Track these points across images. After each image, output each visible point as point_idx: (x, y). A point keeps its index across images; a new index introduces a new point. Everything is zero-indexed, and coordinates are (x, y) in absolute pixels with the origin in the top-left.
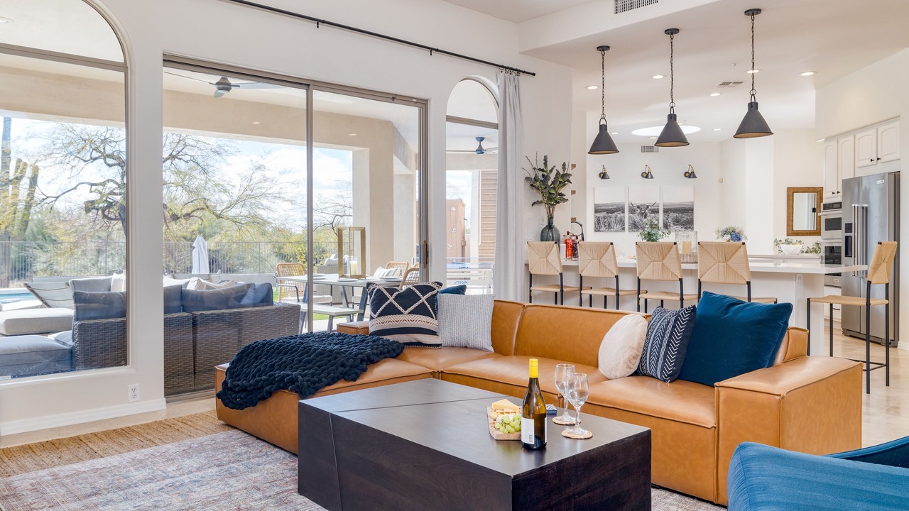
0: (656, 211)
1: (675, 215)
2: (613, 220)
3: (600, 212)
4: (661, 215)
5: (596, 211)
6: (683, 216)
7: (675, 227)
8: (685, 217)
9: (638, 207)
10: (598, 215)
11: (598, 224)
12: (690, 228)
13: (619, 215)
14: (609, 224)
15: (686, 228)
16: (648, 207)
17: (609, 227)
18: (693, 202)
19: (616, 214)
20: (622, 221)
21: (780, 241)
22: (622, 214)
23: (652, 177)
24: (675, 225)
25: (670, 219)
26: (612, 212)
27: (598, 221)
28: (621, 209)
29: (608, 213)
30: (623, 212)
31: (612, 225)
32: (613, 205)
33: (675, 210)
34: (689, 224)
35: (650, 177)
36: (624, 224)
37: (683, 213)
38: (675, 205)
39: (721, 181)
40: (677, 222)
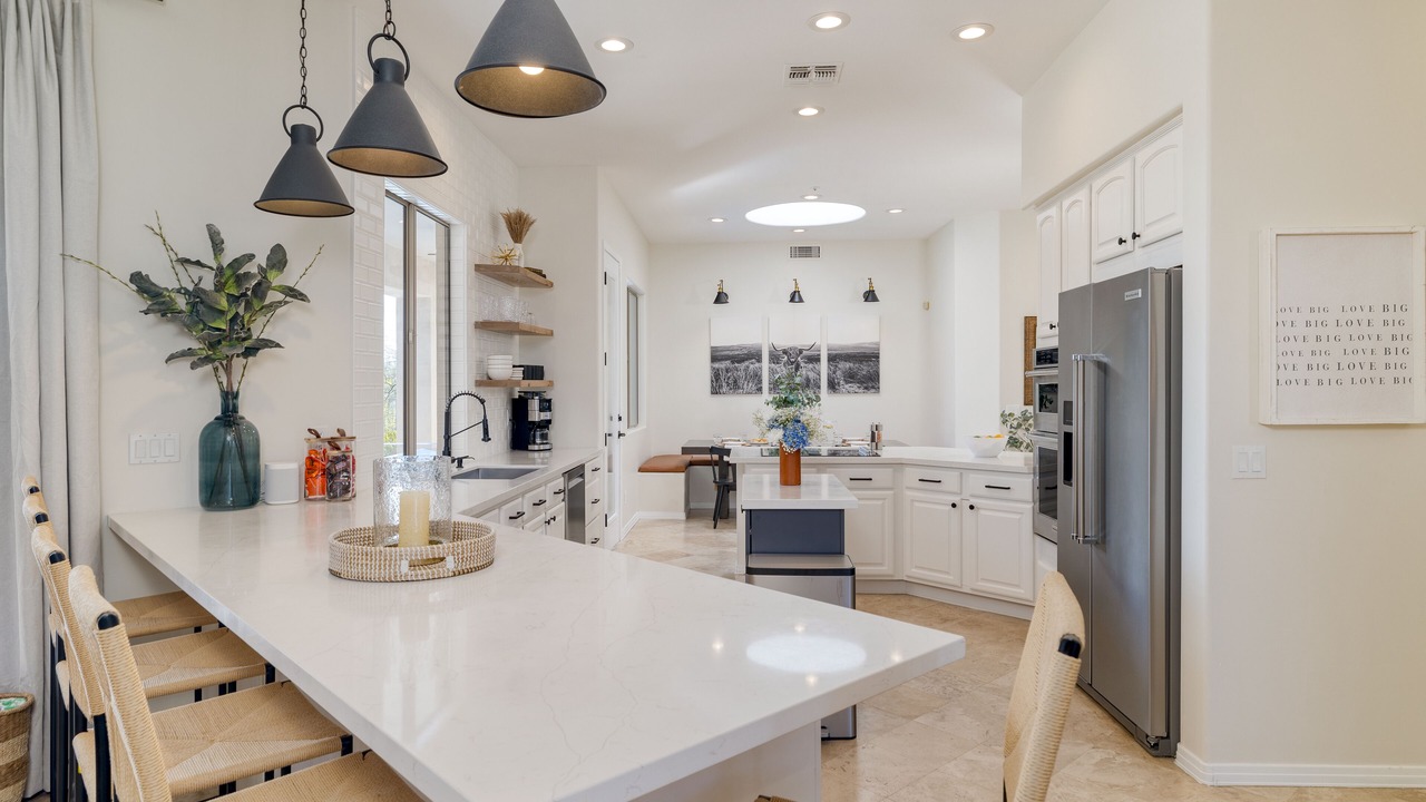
0: (815, 359)
1: (848, 365)
2: (741, 374)
3: (720, 360)
4: (824, 366)
5: (714, 359)
6: (860, 369)
7: (846, 386)
8: (865, 369)
9: (785, 352)
10: (717, 365)
11: (717, 380)
12: (873, 387)
13: (752, 366)
14: (735, 382)
15: (866, 388)
16: (801, 351)
17: (735, 386)
18: (878, 344)
19: (747, 363)
20: (757, 377)
21: (1010, 415)
22: (757, 365)
23: (801, 301)
24: (847, 382)
25: (839, 373)
26: (741, 360)
27: (716, 376)
28: (755, 356)
29: (733, 362)
30: (759, 360)
31: (740, 383)
32: (741, 347)
33: (848, 357)
34: (870, 382)
35: (797, 299)
36: (760, 382)
37: (861, 362)
38: (848, 348)
39: (927, 307)
40: (851, 377)
